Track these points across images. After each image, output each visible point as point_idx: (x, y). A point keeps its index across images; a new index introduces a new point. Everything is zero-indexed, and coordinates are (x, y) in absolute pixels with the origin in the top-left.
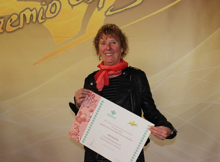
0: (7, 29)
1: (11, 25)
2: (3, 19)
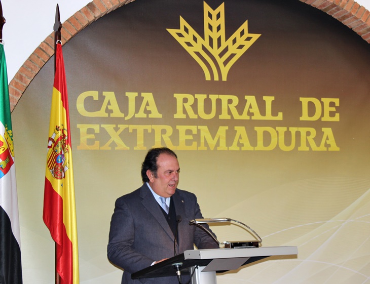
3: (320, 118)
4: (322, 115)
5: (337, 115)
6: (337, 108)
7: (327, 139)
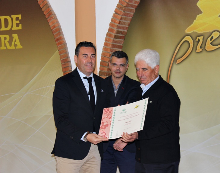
0: (206, 48)
1: (211, 43)
2: (202, 37)
3: (11, 29)
4: (12, 26)
5: (20, 25)
6: (20, 21)
7: (15, 41)
